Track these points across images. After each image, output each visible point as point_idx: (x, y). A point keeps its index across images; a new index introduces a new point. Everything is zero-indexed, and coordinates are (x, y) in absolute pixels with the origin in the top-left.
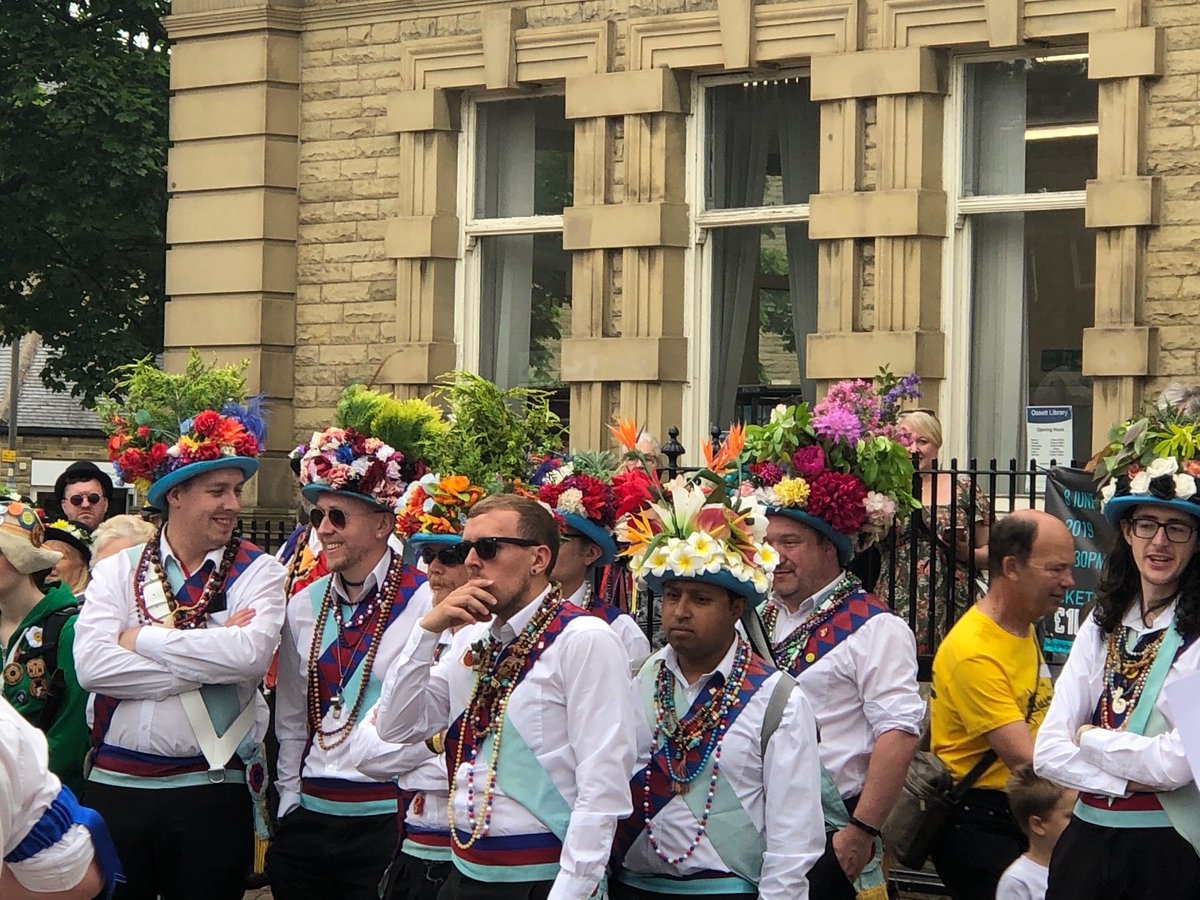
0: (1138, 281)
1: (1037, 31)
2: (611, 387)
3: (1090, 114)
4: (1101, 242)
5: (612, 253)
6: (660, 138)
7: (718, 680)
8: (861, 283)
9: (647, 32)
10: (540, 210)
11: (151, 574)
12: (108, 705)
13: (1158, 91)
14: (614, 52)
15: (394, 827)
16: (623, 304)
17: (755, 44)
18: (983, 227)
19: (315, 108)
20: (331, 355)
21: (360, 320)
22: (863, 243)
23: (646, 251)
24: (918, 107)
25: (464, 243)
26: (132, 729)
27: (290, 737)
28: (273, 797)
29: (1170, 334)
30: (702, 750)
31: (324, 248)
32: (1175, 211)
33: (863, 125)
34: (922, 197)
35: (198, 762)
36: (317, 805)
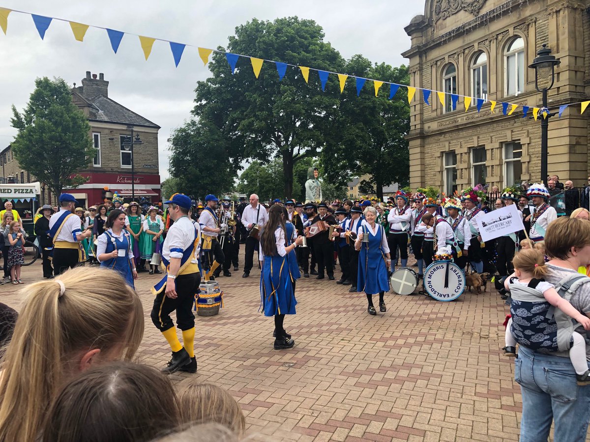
0: (528, 168)
1: (514, 139)
2: (462, 185)
3: (521, 148)
4: (523, 164)
5: (462, 169)
6: (467, 155)
7: (457, 219)
8: (492, 171)
9: (465, 143)
10: (453, 165)
11: (397, 210)
12: (391, 224)
13: (530, 145)
14: (461, 146)
15: (424, 237)
16: (463, 175)
17: (478, 143)
18: (508, 163)
19: (426, 155)
20: (429, 183)
21: (432, 179)
22: (492, 166)
23: (466, 169)
24: (499, 150)
25: (444, 169)
26: (394, 227)
27: (413, 227)
28: (410, 235)
29: (532, 174)
30: (456, 227)
31: (428, 171)
32: (533, 159)
33: (492, 152)
34: (500, 160)
35: (401, 231)
36: (416, 235)
